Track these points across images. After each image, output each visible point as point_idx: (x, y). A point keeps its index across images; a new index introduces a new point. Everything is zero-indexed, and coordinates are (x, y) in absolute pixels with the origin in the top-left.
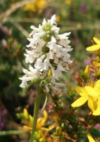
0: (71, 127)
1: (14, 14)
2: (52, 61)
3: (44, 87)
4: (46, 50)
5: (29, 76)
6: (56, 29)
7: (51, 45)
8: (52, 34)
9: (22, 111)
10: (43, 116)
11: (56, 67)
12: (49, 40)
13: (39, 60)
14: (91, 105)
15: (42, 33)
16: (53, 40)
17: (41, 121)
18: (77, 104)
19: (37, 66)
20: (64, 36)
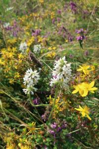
0: (70, 102)
1: (42, 58)
2: (63, 75)
3: (59, 86)
4: (61, 71)
5: (53, 81)
6: (66, 62)
7: (64, 69)
8: (64, 64)
9: (48, 96)
10: (58, 98)
11: (65, 78)
12: (62, 66)
13: (58, 75)
14: (80, 93)
15: (60, 64)
16: (65, 66)
17: (57, 100)
18: (74, 92)
19: (58, 77)
20: (69, 65)
